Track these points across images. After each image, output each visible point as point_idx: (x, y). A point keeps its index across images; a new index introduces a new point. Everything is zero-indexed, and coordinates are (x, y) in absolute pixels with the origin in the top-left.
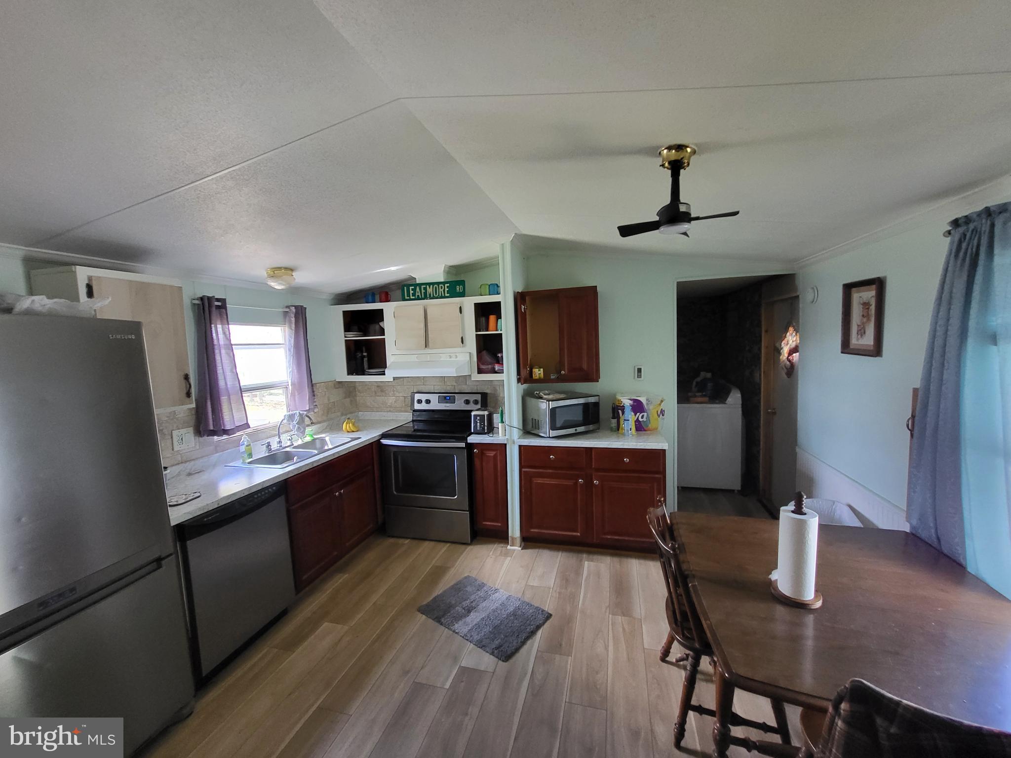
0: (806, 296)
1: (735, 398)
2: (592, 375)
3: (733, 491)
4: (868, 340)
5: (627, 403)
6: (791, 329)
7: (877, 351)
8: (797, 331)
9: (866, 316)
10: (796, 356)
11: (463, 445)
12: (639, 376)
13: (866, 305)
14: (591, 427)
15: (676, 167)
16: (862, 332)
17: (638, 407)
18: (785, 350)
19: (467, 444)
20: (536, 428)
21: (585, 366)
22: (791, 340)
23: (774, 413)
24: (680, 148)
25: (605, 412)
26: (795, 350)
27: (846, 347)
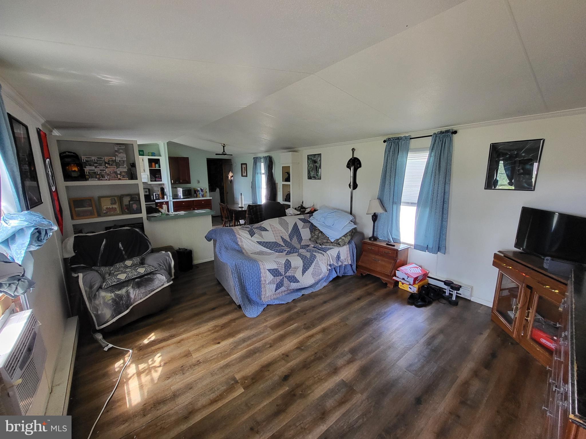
0: (234, 165)
1: (218, 190)
2: (189, 182)
3: (219, 216)
4: (245, 174)
5: (199, 189)
6: (230, 172)
7: (247, 176)
8: (232, 172)
9: (245, 170)
10: (232, 178)
11: (154, 203)
12: (199, 183)
13: (245, 168)
14: (189, 196)
15: (224, 147)
16: (244, 173)
17: (202, 190)
18: (230, 177)
19: (156, 202)
20: (176, 197)
21: (187, 180)
22: (231, 174)
23: (228, 193)
24: (224, 144)
25: (193, 192)
26: (232, 177)
27: (242, 176)
